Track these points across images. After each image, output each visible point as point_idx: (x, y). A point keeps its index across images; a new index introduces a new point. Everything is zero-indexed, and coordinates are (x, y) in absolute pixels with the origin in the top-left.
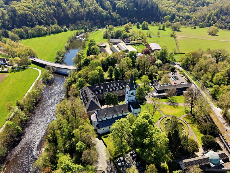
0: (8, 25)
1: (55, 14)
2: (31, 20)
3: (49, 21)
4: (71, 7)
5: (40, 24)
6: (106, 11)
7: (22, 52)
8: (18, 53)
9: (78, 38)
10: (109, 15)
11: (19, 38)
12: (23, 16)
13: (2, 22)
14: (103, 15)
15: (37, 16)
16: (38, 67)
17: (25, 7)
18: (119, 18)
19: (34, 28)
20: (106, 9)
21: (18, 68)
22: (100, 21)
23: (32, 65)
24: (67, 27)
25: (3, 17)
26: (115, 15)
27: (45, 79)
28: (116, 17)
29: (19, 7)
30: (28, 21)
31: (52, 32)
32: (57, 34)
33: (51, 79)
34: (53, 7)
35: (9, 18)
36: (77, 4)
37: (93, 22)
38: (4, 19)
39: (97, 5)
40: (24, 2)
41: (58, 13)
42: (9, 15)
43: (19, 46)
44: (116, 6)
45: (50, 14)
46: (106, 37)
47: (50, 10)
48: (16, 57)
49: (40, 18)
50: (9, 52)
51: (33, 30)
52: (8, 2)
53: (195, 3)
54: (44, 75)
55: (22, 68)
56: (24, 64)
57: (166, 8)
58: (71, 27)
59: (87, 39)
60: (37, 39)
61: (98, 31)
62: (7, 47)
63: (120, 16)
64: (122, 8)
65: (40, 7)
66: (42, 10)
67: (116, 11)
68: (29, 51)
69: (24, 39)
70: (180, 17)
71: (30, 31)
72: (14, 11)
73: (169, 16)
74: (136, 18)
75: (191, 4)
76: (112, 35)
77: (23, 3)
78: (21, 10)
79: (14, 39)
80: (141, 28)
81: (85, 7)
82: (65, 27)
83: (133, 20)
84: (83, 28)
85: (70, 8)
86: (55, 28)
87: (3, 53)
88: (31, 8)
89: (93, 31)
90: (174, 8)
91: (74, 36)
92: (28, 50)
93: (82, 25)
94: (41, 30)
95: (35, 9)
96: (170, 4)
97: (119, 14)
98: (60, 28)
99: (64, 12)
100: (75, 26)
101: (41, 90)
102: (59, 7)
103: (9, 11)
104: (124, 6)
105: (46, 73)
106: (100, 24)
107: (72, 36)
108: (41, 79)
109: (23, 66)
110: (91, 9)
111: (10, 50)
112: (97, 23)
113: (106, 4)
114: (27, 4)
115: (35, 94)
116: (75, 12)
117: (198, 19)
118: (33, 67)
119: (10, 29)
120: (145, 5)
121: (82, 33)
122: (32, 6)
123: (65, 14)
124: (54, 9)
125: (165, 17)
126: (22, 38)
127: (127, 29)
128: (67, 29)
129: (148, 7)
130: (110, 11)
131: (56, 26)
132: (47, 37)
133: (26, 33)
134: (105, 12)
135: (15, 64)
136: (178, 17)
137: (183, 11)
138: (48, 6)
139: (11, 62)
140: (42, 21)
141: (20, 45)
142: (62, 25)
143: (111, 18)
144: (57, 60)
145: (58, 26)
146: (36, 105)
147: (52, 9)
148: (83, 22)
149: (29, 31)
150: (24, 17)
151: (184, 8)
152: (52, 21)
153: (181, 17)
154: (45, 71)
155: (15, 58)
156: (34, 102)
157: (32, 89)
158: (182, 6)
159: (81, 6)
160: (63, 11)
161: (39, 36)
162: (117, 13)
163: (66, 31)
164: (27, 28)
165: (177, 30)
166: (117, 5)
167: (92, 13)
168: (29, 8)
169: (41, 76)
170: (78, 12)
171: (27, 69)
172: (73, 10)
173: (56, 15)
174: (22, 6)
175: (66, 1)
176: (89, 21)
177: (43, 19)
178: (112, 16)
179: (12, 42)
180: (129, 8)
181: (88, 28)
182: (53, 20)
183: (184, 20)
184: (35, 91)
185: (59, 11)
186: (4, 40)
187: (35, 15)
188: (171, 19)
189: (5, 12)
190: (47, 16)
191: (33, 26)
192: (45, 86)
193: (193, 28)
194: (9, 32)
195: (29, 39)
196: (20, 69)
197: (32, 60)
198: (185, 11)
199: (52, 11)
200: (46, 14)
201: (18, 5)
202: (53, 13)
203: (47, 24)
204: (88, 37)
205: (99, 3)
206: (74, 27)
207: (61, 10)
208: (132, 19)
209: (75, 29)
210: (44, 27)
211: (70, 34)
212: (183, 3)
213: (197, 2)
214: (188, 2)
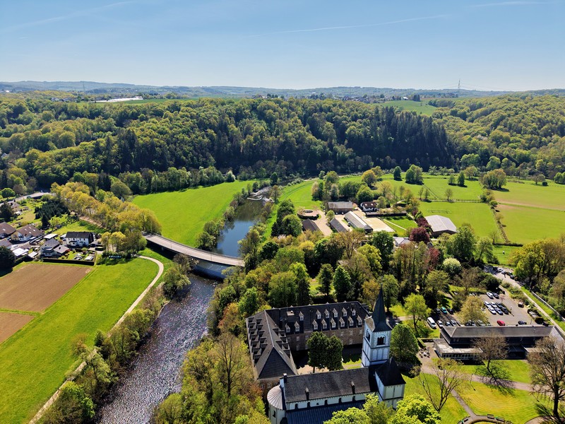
0: (115, 165)
1: (213, 145)
2: (162, 157)
3: (198, 160)
4: (247, 132)
5: (179, 164)
6: (322, 143)
7: (131, 222)
8: (121, 223)
9: (256, 197)
10: (328, 149)
11: (130, 192)
12: (147, 149)
13: (103, 159)
14: (315, 150)
15: (176, 150)
16: (158, 255)
17: (154, 130)
18: (351, 157)
19: (164, 173)
20: (324, 138)
21: (117, 255)
22: (307, 162)
23: (148, 250)
24: (234, 173)
25: (107, 149)
26: (341, 149)
27: (170, 285)
28: (344, 154)
29: (142, 130)
30: (155, 158)
31: (200, 182)
32: (211, 187)
33: (184, 285)
34: (210, 131)
35: (119, 152)
36: (262, 127)
37: (291, 164)
38: (108, 153)
39: (303, 130)
40: (153, 122)
41: (220, 145)
42: (120, 146)
43: (126, 209)
44: (346, 132)
45: (201, 146)
46: (318, 196)
47: (203, 138)
48: (118, 231)
49: (180, 153)
50: (104, 220)
51: (161, 176)
52: (123, 121)
53: (539, 128)
54: (170, 276)
55: (124, 257)
56: (129, 248)
57: (466, 138)
58: (243, 172)
59: (275, 200)
60: (166, 194)
61: (301, 184)
62: (102, 208)
63: (354, 152)
64: (359, 136)
65: (183, 132)
66: (186, 138)
67: (346, 142)
68: (146, 220)
69: (139, 194)
70: (502, 158)
71: (156, 178)
72: (131, 139)
73: (473, 154)
74: (392, 158)
75: (529, 129)
76: (334, 192)
77: (151, 123)
78: (145, 137)
79: (120, 194)
80: (404, 180)
81: (277, 134)
82: (230, 172)
83: (385, 161)
84: (268, 176)
85: (245, 135)
86: (209, 174)
87: (91, 221)
88: (166, 133)
89: (289, 184)
90: (485, 138)
91: (247, 191)
92: (145, 216)
93: (267, 169)
94: (179, 177)
95: (173, 136)
96: (476, 130)
97: (351, 149)
98: (218, 174)
99: (232, 142)
100: (252, 172)
101: (156, 312)
102: (222, 132)
103: (121, 138)
104: (365, 133)
105: (173, 272)
106: (307, 168)
107: (243, 192)
108: (160, 285)
109: (127, 252)
110: (290, 137)
111: (107, 215)
112: (301, 166)
113: (323, 129)
114: (159, 126)
115: (142, 319)
116: (255, 142)
117: (550, 163)
118: (148, 255)
119: (116, 173)
120: (414, 131)
121: (266, 186)
122: (167, 129)
123: (233, 147)
124: (212, 136)
125: (465, 156)
126: (136, 191)
127: (370, 182)
128: (233, 176)
129: (421, 134)
130: (331, 142)
131: (212, 169)
132: (189, 191)
133: (147, 182)
134: (319, 143)
135: (111, 246)
136: (498, 159)
137: (510, 145)
138: (200, 131)
139: (105, 241)
140: (183, 159)
141: (130, 207)
142: (224, 167)
143: (334, 156)
144: (202, 244)
145: (215, 170)
146: (138, 349)
147: (207, 135)
148: (271, 163)
149: (153, 178)
150: (148, 151)
151: (512, 139)
152: (204, 159)
153: (506, 159)
154: (174, 266)
155: (114, 234)
156: (135, 340)
157: (136, 308)
158: (506, 135)
159: (270, 131)
160: (231, 140)
161: (171, 189)
162: (348, 147)
163: (230, 180)
164: (150, 171)
165: (496, 187)
166: (348, 130)
167: (291, 146)
168: (161, 133)
169: (161, 276)
170: (262, 142)
171: (135, 259)
172: (252, 138)
173: (214, 147)
174: (149, 128)
175: (239, 121)
176: (282, 161)
177: (185, 154)
178: (335, 152)
179: (115, 199)
180: (376, 136)
181: (281, 176)
182: (206, 157)
183: (514, 164)
184: (142, 311)
185: (222, 141)
186: (100, 195)
187: (172, 146)
188: (480, 162)
189: (113, 139)
190: (195, 149)
191: (163, 168)
192: (166, 302)
193: (541, 183)
194: (112, 178)
195: (149, 195)
196: (120, 258)
197: (149, 239)
198: (514, 145)
199: (207, 140)
200: (194, 146)
201: (142, 127)
202: (208, 143)
203: (193, 166)
204: (278, 195)
205: (308, 126)
206: (249, 172)
207: (227, 138)
208: (382, 160)
209: (250, 178)
210: (185, 172)
211: (240, 187)
212: (508, 126)
213: (544, 125)
214: (521, 125)
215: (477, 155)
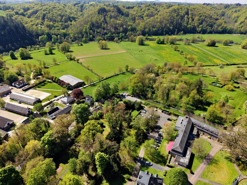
53: (62, 19)
57: (34, 27)
70: (57, 36)
73: (44, 36)
75: (59, 20)
90: (43, 26)
125: (40, 37)
136: (55, 36)
137: (56, 28)
151: (55, 25)
153: (59, 36)
158: (51, 23)
183: (63, 38)
188: (48, 39)
212: (49, 19)
213: (63, 17)
214: (54, 18)
215: (46, 36)
